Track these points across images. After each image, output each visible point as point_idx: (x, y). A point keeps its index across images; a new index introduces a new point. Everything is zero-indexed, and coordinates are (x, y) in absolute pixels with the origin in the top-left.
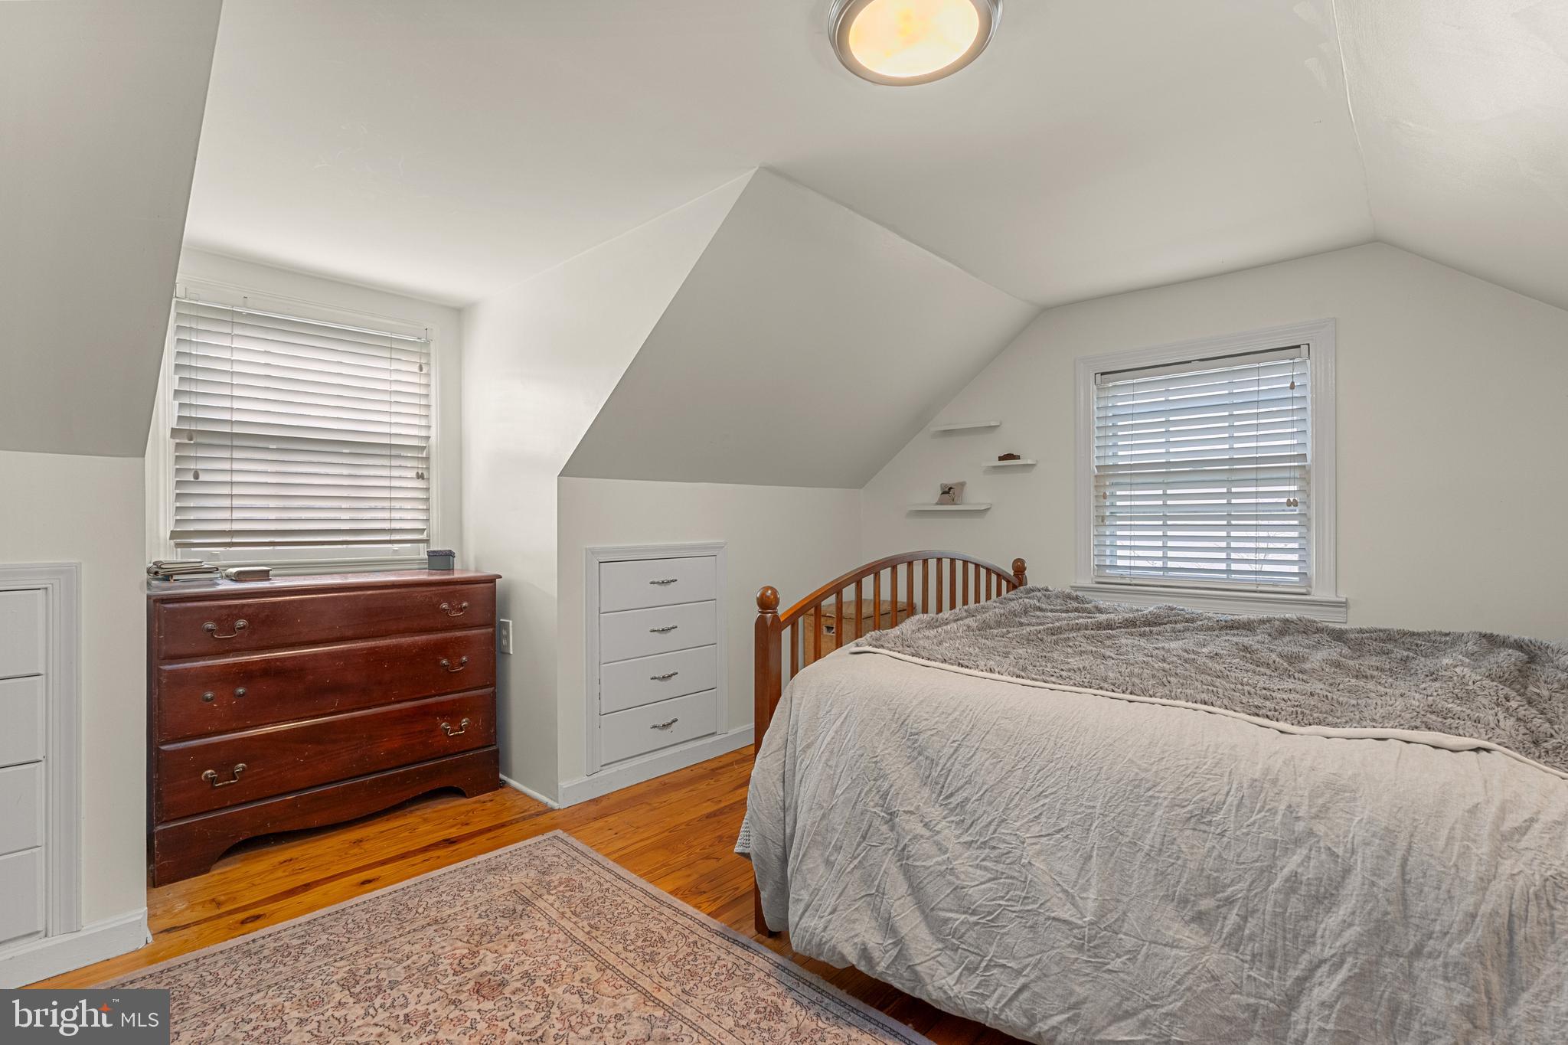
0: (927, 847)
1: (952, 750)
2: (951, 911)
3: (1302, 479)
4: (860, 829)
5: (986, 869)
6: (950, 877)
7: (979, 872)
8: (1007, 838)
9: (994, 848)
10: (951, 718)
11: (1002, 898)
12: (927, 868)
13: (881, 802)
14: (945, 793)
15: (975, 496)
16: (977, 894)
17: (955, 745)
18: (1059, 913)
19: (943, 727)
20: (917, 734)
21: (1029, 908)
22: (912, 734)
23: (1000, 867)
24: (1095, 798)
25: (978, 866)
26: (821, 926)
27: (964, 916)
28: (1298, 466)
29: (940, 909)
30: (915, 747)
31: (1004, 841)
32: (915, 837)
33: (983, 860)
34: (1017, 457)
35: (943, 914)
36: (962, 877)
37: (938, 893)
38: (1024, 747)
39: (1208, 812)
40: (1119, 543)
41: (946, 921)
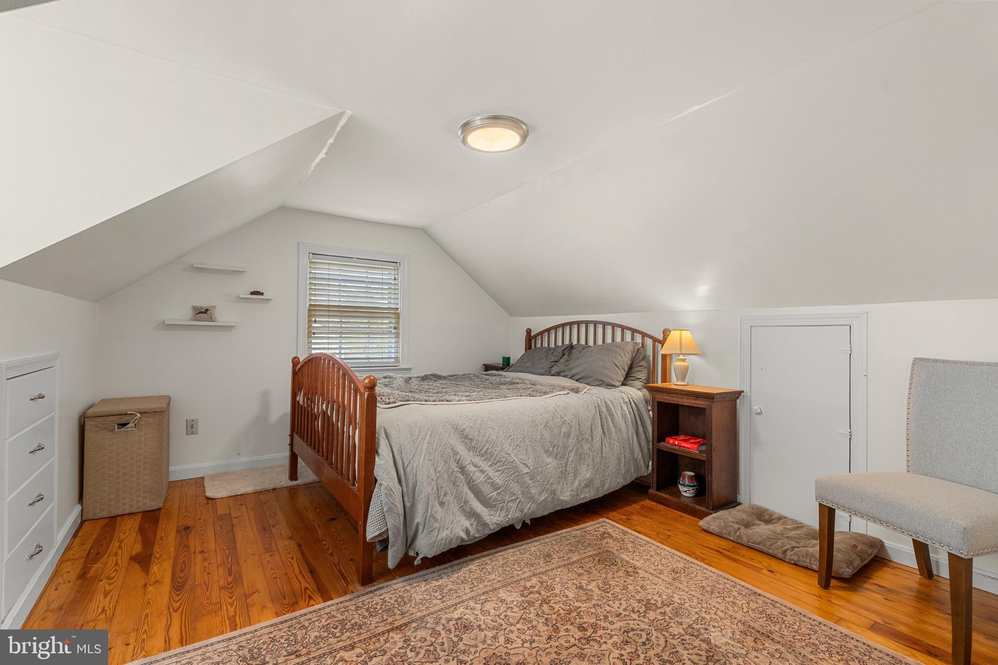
0: (478, 474)
1: (478, 432)
2: (492, 493)
3: (395, 318)
4: (452, 481)
5: (499, 471)
6: (489, 481)
7: (497, 473)
8: (504, 456)
9: (501, 461)
10: (473, 420)
11: (506, 478)
12: (480, 482)
13: (457, 465)
14: (478, 450)
15: (222, 316)
16: (499, 480)
17: (478, 430)
18: (525, 471)
19: (472, 424)
20: (464, 431)
21: (516, 475)
22: (461, 431)
23: (504, 467)
24: (524, 430)
25: (497, 471)
26: (449, 532)
27: (496, 492)
28: (394, 313)
29: (488, 495)
30: (464, 436)
31: (504, 457)
32: (474, 473)
33: (498, 468)
34: (262, 294)
35: (489, 496)
36: (493, 478)
37: (486, 489)
38: (500, 422)
39: (547, 423)
40: (313, 346)
41: (491, 498)
